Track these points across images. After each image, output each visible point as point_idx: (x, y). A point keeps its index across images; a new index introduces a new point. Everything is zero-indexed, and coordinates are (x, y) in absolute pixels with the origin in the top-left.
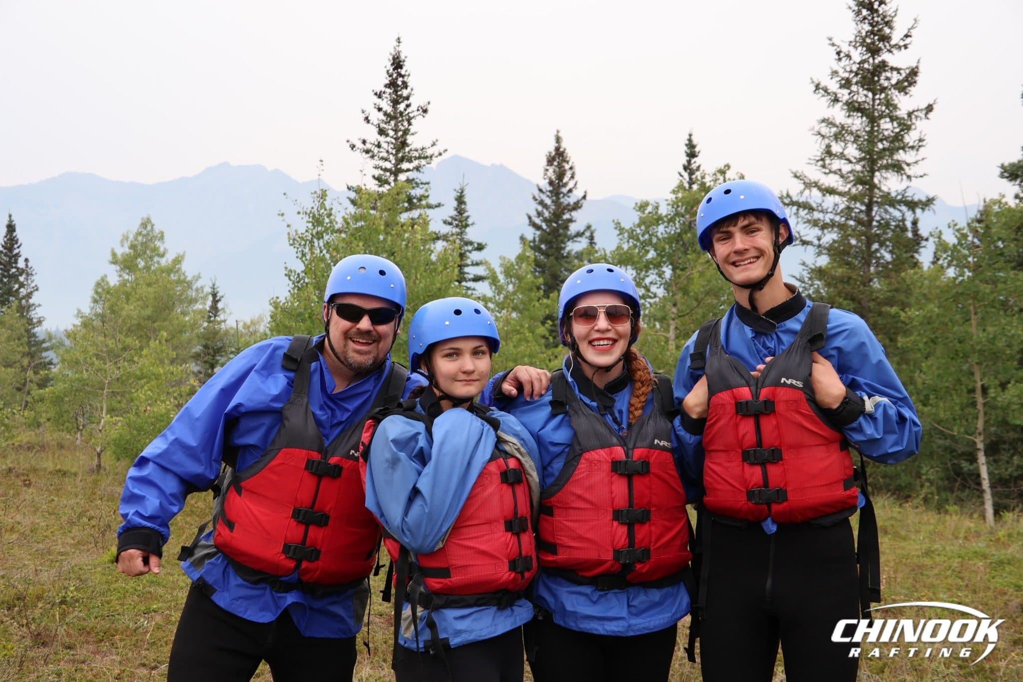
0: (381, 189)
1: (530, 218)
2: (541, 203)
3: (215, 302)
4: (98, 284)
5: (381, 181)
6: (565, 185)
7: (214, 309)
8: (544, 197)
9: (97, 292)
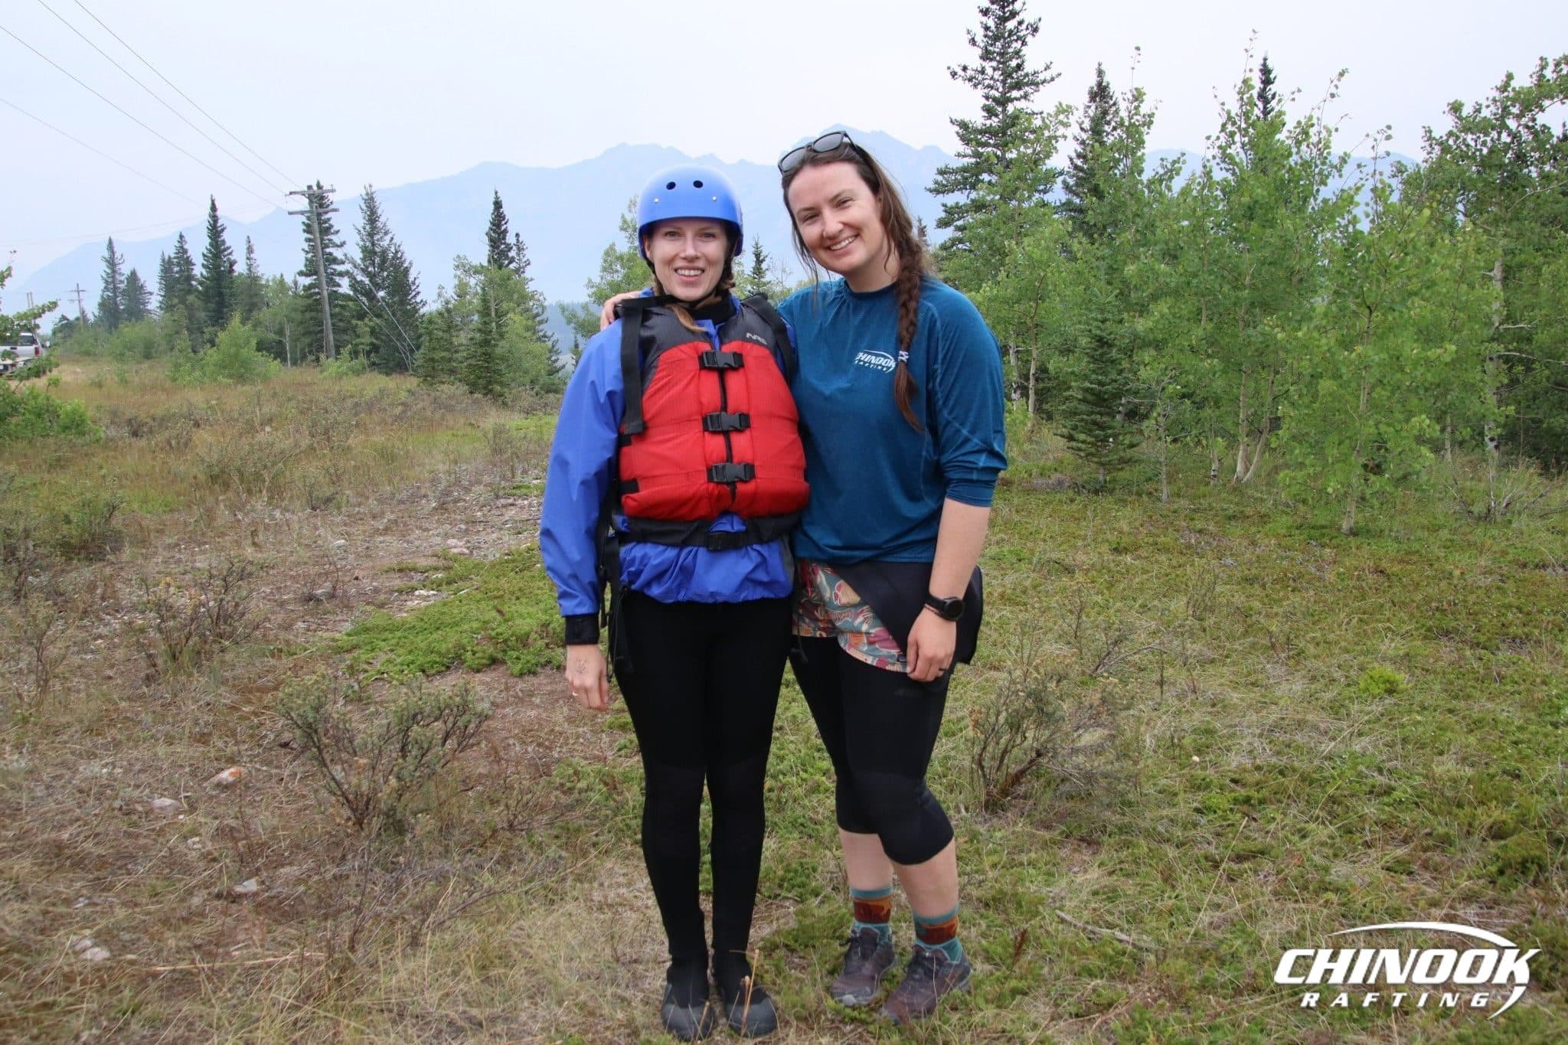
0: (988, 123)
1: (1071, 160)
2: (1083, 143)
3: (759, 261)
4: (607, 254)
5: (990, 112)
6: (1108, 123)
7: (758, 271)
8: (1084, 136)
9: (605, 261)
